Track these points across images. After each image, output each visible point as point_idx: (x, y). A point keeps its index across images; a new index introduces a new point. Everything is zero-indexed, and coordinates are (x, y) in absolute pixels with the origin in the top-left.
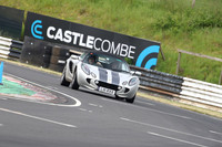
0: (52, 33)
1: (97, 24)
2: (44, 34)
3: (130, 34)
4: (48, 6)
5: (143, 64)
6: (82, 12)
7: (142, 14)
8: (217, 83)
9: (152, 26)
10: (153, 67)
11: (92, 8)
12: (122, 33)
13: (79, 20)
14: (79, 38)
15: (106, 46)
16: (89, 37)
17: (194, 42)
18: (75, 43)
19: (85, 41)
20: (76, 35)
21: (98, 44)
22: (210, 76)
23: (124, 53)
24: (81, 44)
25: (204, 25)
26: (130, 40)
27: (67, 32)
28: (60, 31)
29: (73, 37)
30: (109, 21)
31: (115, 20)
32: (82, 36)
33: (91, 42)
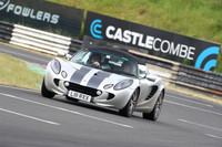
0: (112, 32)
1: (157, 25)
2: (104, 34)
3: (190, 35)
4: (108, 5)
5: (203, 65)
6: (142, 12)
7: (203, 15)
9: (212, 27)
10: (212, 69)
11: (152, 8)
12: (182, 33)
13: (138, 20)
14: (138, 38)
15: (165, 47)
16: (149, 38)
18: (134, 43)
19: (144, 41)
20: (136, 35)
21: (158, 44)
23: (183, 54)
24: (140, 44)
26: (189, 41)
27: (126, 32)
28: (119, 30)
29: (132, 37)
30: (169, 22)
31: (175, 21)
32: (141, 36)
33: (150, 42)
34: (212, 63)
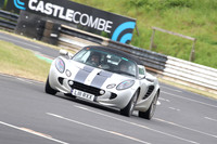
2: (26, 6)
3: (106, 10)
5: (119, 39)
8: (187, 59)
10: (128, 42)
12: (98, 7)
14: (59, 11)
15: (85, 20)
16: (69, 11)
17: (166, 20)
18: (55, 15)
19: (64, 14)
20: (57, 8)
21: (77, 17)
22: (181, 53)
23: (101, 27)
24: (61, 16)
25: (174, 5)
26: (107, 16)
27: (48, 5)
28: (41, 3)
29: (53, 9)
32: (62, 9)
33: (70, 15)
34: (128, 36)
